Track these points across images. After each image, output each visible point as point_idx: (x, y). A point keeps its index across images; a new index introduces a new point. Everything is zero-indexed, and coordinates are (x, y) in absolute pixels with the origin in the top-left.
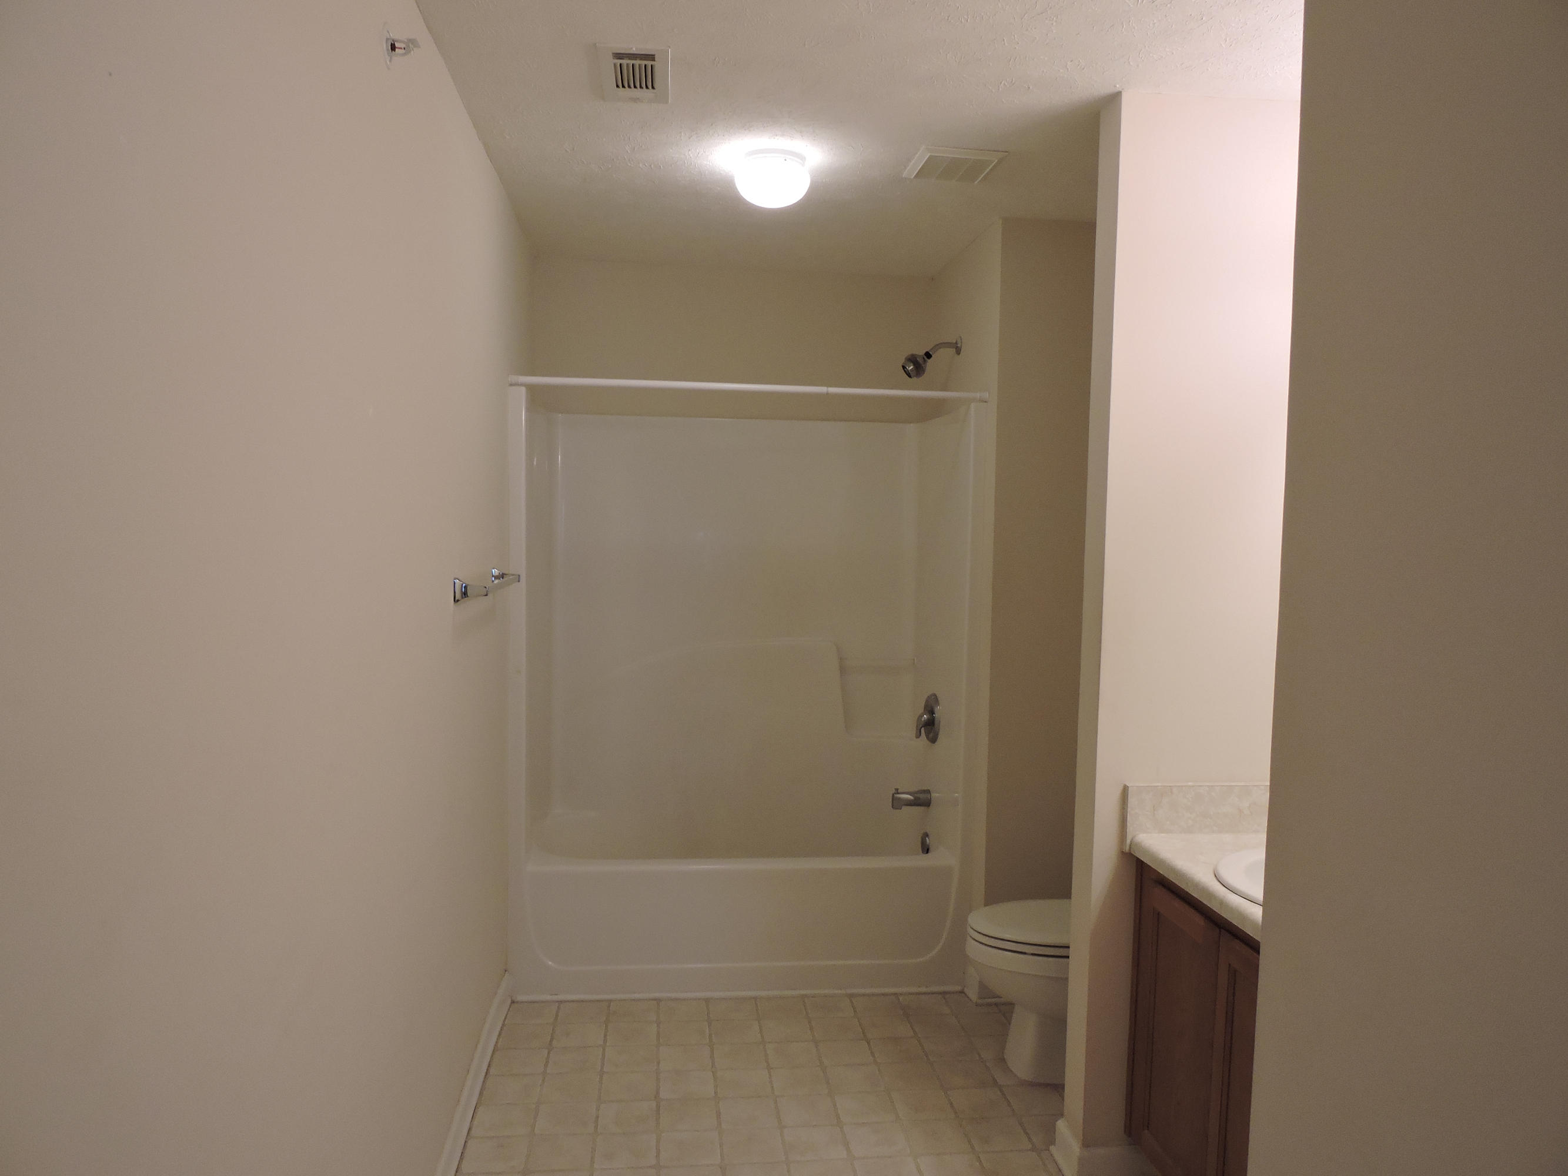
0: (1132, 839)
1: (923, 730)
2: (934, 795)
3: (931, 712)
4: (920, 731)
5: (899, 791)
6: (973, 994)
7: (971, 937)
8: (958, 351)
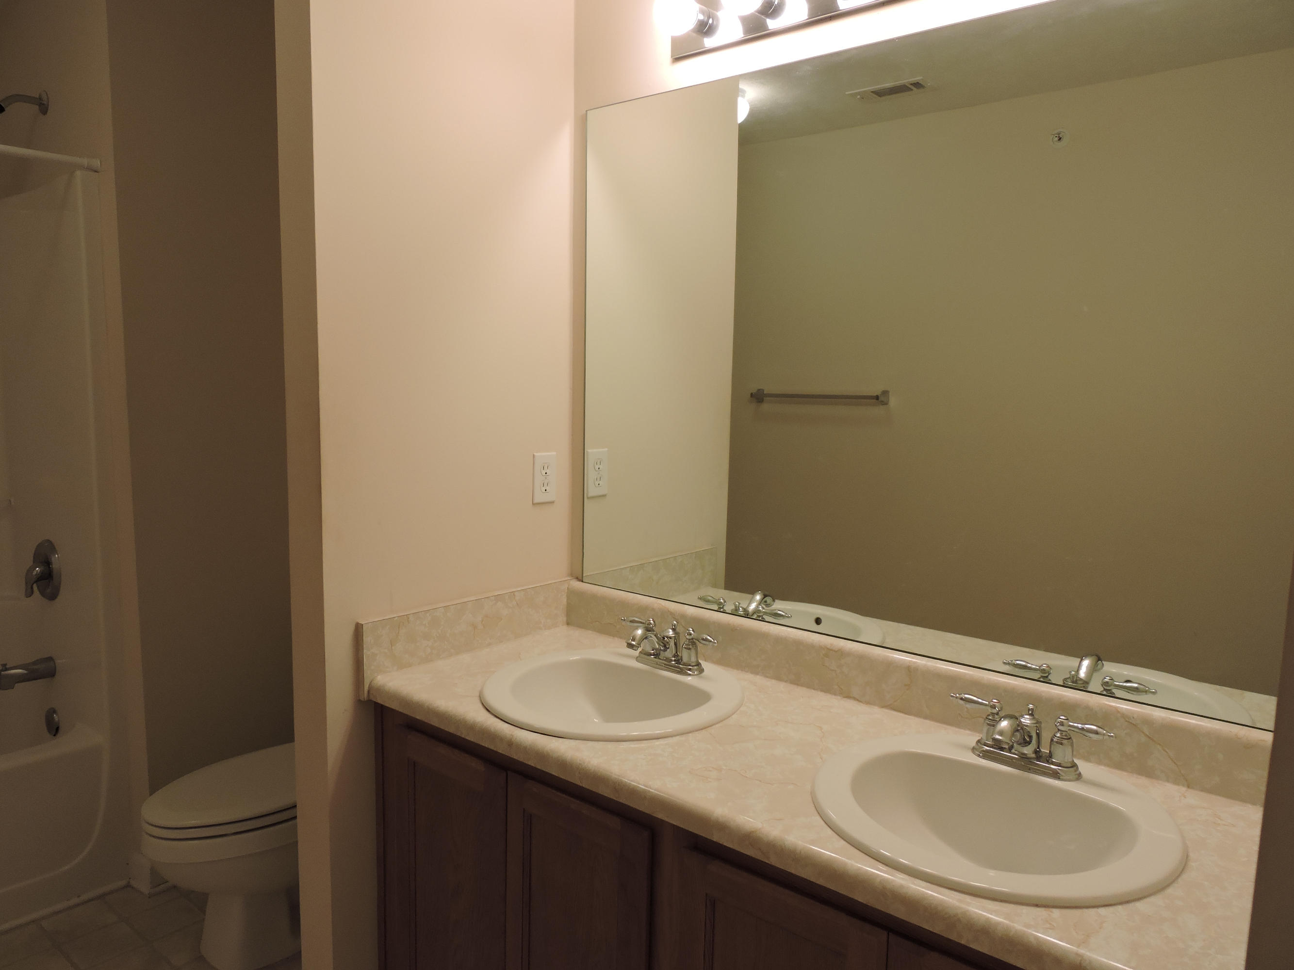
0: (370, 684)
1: (35, 587)
2: (58, 662)
3: (47, 563)
4: (32, 588)
5: (7, 667)
6: (144, 886)
7: (147, 833)
8: (44, 109)
